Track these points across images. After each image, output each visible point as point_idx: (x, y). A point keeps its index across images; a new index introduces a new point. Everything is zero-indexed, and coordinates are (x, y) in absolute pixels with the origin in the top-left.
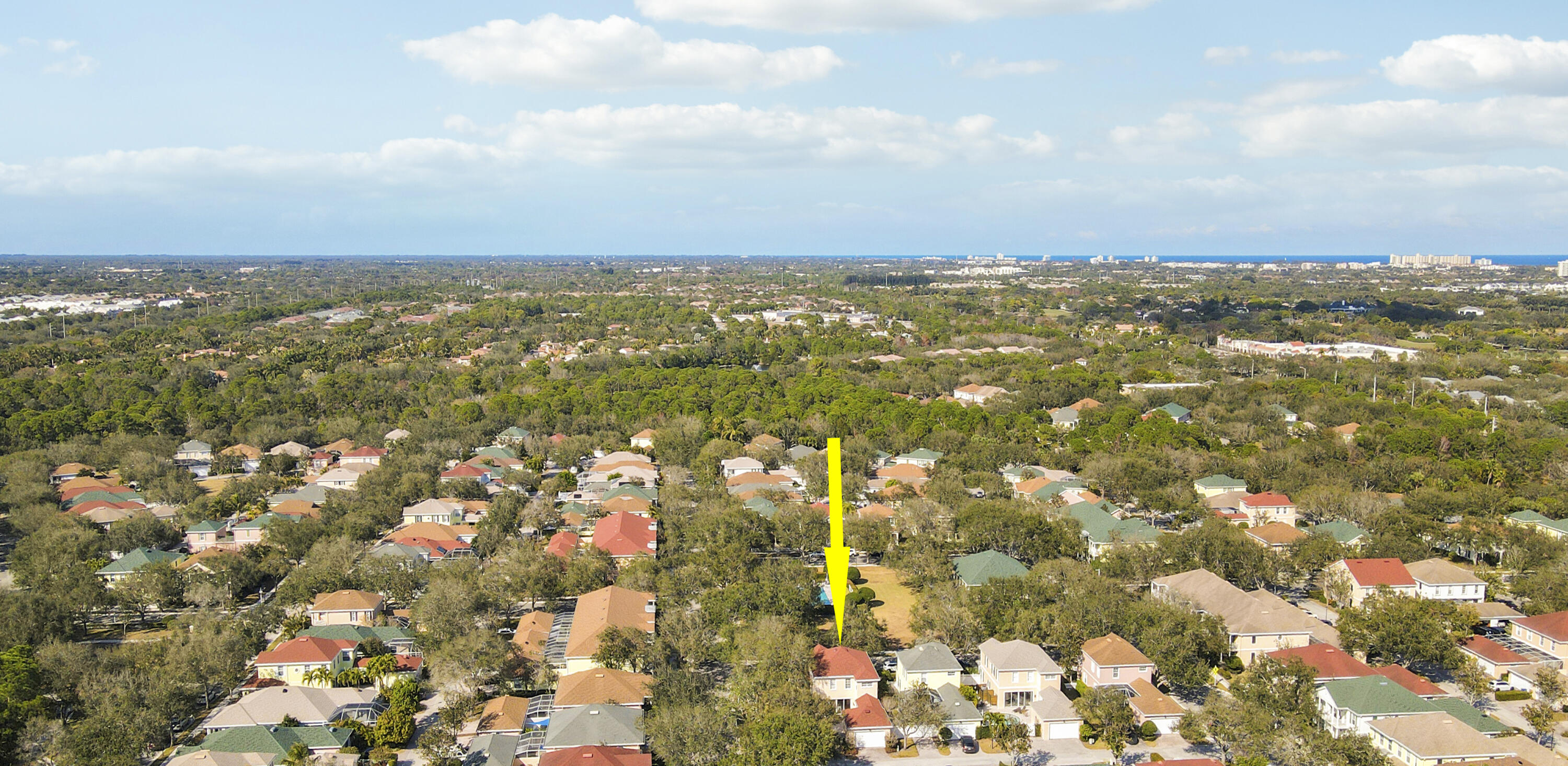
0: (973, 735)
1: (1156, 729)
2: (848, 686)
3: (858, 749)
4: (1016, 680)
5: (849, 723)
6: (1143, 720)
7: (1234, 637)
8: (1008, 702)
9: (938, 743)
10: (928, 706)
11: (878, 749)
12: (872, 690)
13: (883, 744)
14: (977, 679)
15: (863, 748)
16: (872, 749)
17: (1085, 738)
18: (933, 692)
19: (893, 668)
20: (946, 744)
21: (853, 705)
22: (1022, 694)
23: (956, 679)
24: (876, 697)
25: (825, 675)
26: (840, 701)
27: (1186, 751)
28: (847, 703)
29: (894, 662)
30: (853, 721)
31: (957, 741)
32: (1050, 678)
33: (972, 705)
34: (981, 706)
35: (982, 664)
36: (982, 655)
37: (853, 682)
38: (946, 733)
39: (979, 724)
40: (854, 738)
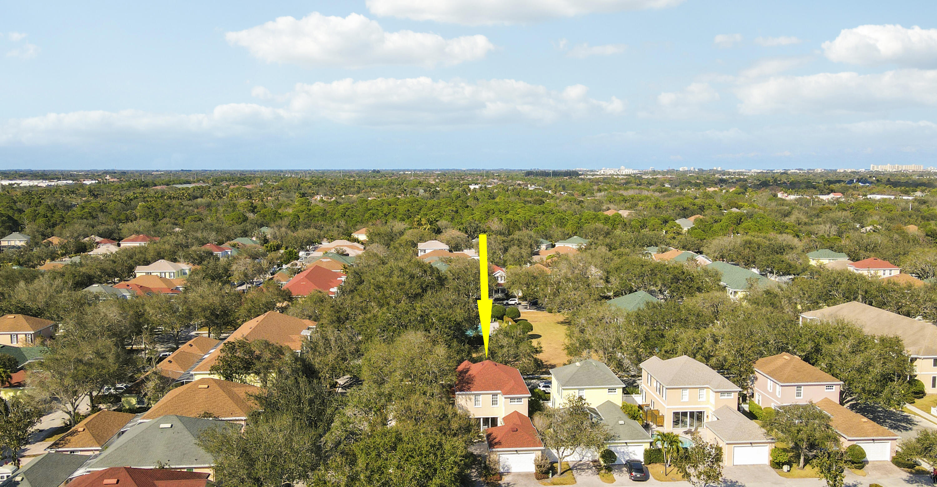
0: (642, 460)
1: (862, 454)
2: (494, 402)
3: (501, 475)
4: (686, 399)
5: (492, 443)
6: (845, 444)
7: (913, 360)
8: (676, 422)
9: (599, 468)
10: (586, 423)
11: (527, 475)
12: (522, 407)
13: (532, 469)
14: (638, 399)
15: (508, 473)
16: (519, 474)
17: (777, 465)
18: (593, 411)
19: (548, 390)
20: (609, 469)
21: (500, 423)
22: (692, 414)
23: (618, 398)
24: (526, 413)
25: (469, 389)
26: (486, 420)
27: (905, 480)
28: (494, 421)
29: (548, 384)
30: (496, 440)
31: (620, 466)
32: (726, 397)
33: (637, 424)
34: (647, 427)
35: (643, 383)
36: (644, 373)
37: (501, 398)
38: (609, 456)
39: (647, 446)
40: (498, 462)
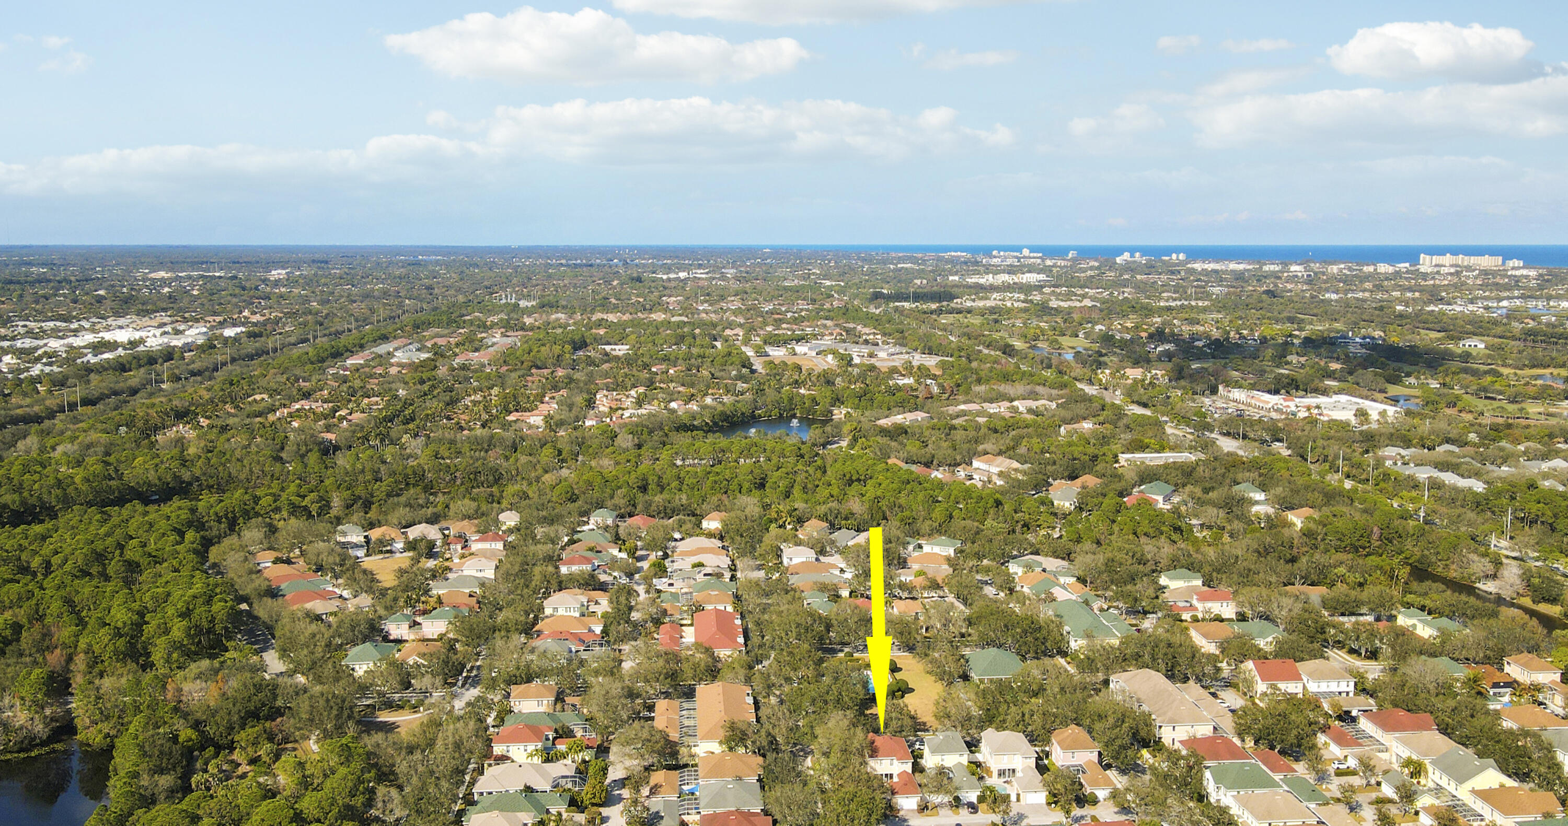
0: (975, 802)
1: (1097, 797)
2: (891, 764)
3: (900, 812)
4: (1006, 760)
5: (893, 793)
6: (1089, 791)
7: (1160, 727)
8: (1000, 775)
9: (952, 806)
10: (945, 781)
11: (913, 810)
12: (908, 768)
13: (915, 807)
14: (979, 757)
15: (903, 811)
16: (908, 810)
17: (1049, 804)
18: (949, 769)
19: (922, 747)
20: (957, 807)
21: (895, 779)
22: (1009, 771)
23: (964, 759)
24: (910, 771)
25: (876, 757)
26: (886, 775)
27: (1116, 813)
28: (891, 778)
29: (922, 742)
30: (896, 791)
31: (964, 804)
32: (1028, 760)
33: (975, 778)
34: (981, 778)
35: (983, 746)
36: (983, 740)
37: (895, 762)
38: (957, 799)
39: (979, 793)
40: (897, 803)
